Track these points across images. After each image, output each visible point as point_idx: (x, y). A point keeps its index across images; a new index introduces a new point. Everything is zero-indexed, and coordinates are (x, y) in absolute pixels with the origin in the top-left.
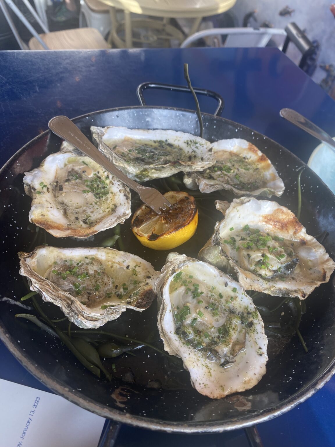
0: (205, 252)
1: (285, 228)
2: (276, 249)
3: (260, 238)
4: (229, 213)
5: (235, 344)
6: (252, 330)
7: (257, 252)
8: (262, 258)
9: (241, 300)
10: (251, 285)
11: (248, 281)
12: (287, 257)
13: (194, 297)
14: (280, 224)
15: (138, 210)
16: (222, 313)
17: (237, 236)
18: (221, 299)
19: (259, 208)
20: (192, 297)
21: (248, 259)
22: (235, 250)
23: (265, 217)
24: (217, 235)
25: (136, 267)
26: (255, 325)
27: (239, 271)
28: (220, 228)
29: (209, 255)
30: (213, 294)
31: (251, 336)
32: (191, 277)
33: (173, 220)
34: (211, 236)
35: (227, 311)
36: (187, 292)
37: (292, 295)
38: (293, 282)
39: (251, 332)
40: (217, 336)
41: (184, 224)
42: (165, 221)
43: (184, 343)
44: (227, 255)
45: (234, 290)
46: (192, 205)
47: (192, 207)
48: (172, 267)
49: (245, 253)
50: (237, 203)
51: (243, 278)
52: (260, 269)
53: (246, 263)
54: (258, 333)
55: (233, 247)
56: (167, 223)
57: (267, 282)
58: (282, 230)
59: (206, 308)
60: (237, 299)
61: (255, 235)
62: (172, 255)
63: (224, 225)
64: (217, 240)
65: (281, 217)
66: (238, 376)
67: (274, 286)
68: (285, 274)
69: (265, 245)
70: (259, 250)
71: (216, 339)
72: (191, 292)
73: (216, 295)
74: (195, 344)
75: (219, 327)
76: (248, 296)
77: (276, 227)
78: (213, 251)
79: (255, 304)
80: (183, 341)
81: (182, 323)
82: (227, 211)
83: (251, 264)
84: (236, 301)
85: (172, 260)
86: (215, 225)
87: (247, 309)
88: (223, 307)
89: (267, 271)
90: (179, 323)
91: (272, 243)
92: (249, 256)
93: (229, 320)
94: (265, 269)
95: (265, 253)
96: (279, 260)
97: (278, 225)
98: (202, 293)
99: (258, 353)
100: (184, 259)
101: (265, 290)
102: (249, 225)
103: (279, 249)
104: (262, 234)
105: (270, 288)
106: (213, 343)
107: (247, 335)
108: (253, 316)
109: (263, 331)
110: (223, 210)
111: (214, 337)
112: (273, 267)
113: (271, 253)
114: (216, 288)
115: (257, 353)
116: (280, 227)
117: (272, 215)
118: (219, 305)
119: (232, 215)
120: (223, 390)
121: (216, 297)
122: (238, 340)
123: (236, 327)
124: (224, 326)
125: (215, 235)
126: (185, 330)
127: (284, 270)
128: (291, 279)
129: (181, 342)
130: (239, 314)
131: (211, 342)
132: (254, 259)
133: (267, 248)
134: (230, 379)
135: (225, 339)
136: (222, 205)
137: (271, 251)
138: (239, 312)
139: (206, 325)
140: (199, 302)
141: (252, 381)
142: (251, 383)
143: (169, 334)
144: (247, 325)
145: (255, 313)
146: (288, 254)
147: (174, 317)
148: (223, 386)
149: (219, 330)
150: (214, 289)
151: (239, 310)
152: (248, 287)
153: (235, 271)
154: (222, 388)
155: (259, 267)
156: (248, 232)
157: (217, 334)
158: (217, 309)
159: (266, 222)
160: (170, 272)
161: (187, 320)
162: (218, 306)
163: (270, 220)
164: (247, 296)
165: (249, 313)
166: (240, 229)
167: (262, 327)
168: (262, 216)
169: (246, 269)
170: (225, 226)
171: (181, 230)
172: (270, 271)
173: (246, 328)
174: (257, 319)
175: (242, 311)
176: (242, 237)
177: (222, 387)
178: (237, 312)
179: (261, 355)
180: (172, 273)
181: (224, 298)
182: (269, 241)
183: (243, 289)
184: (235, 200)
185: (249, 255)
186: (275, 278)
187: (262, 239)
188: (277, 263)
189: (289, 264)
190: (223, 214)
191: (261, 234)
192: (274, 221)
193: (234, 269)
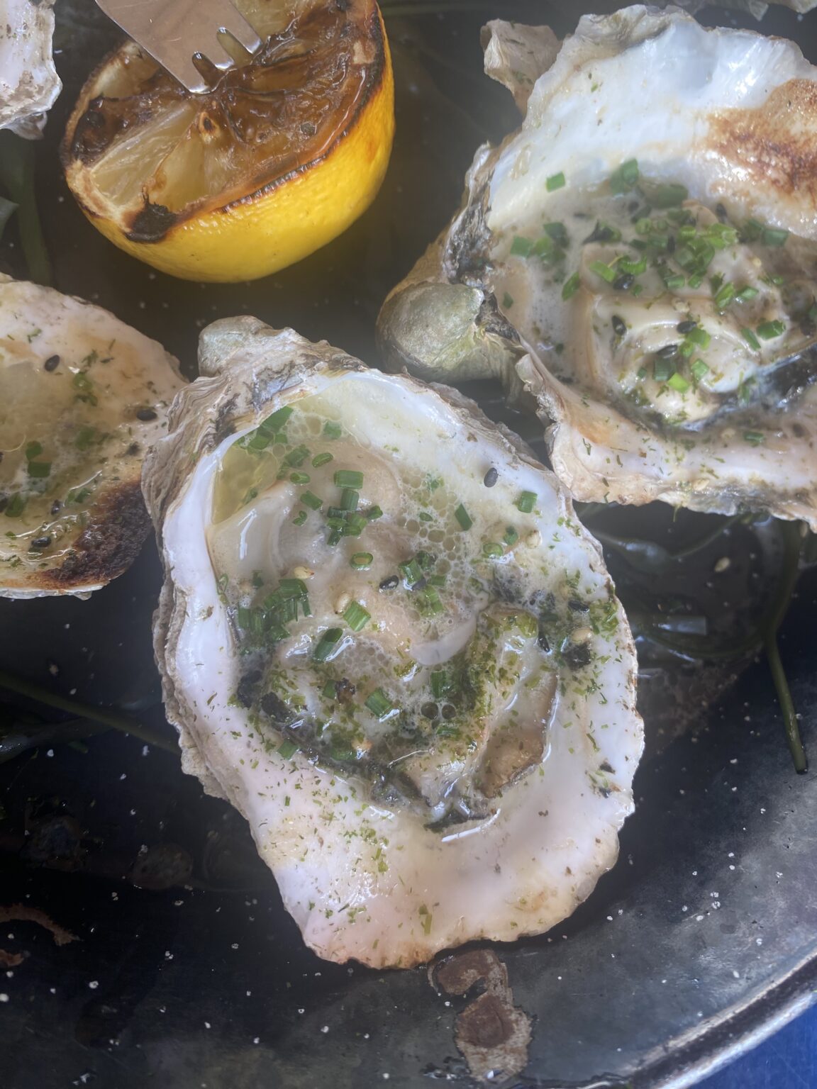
0: (404, 317)
1: (804, 184)
2: (748, 294)
3: (685, 233)
4: (549, 98)
5: (500, 741)
6: (580, 682)
7: (657, 310)
8: (678, 340)
9: (552, 547)
10: (605, 481)
11: (596, 458)
12: (793, 330)
13: (332, 539)
14: (785, 160)
15: (106, 63)
16: (459, 596)
17: (580, 215)
18: (463, 534)
19: (701, 75)
20: (322, 537)
21: (614, 339)
22: (560, 288)
23: (725, 125)
24: (476, 219)
25: (89, 364)
26: (599, 663)
27: (557, 413)
28: (491, 184)
29: (418, 332)
30: (430, 510)
31: (573, 708)
32: (332, 432)
33: (255, 133)
34: (446, 223)
35: (482, 590)
36: (298, 516)
37: (783, 512)
38: (797, 449)
39: (577, 691)
40: (425, 705)
41: (304, 154)
42: (218, 133)
43: (269, 746)
44: (511, 329)
45: (525, 501)
46: (357, 46)
47: (358, 59)
48: (221, 399)
49: (600, 308)
50: (598, 41)
51: (573, 449)
52: (662, 392)
53: (601, 359)
54: (605, 702)
55: (554, 272)
56: (224, 144)
57: (681, 451)
58: (789, 192)
59: (384, 584)
60: (534, 540)
61: (664, 213)
62: (220, 337)
63: (516, 165)
64: (473, 244)
65: (796, 129)
66: (498, 869)
67: (711, 472)
68: (767, 407)
69: (702, 274)
70: (669, 297)
71: (416, 720)
72: (321, 513)
73: (442, 514)
74: (323, 743)
75: (438, 667)
76: (585, 532)
77: (762, 174)
78: (437, 313)
79: (610, 570)
80: (270, 735)
81: (272, 652)
82: (540, 89)
83: (621, 366)
84: (528, 545)
85: (223, 363)
86: (469, 161)
87: (573, 586)
88: (469, 568)
89: (692, 397)
90: (258, 650)
91: (733, 262)
92: (619, 327)
93: (487, 631)
94: (683, 391)
95: (695, 314)
96: (756, 345)
97: (777, 166)
98: (373, 511)
99: (594, 781)
100: (288, 358)
101: (665, 490)
102: (640, 159)
103: (764, 290)
104: (694, 210)
105: (692, 481)
106: (406, 736)
107: (558, 698)
108: (594, 620)
109: (632, 699)
110: (521, 81)
111: (409, 710)
112: (718, 377)
113: (721, 312)
114: (447, 485)
115: (590, 783)
116: (783, 178)
117: (757, 114)
118: (452, 563)
119: (562, 107)
120: (427, 927)
121: (441, 522)
122: (515, 719)
123: (511, 663)
124: (460, 660)
125: (464, 222)
126: (279, 693)
127: (765, 388)
128: (789, 433)
129: (255, 742)
130: (532, 602)
131: (395, 733)
132: (641, 339)
133: (705, 289)
134: (462, 875)
135: (459, 722)
136: (515, 51)
137: (723, 303)
138: (535, 594)
139: (381, 657)
140: (355, 558)
141: (551, 901)
142: (547, 907)
143: (204, 709)
144: (564, 655)
145: (608, 609)
146: (795, 316)
147: (234, 625)
148: (430, 911)
149: (435, 680)
150: (435, 484)
151: (534, 584)
152: (587, 490)
153: (540, 413)
154: (424, 917)
155: (659, 382)
156: (632, 196)
157: (426, 698)
158: (439, 580)
159: (723, 150)
160: (210, 428)
161: (293, 638)
162: (444, 568)
163: (744, 138)
164: (577, 533)
165: (577, 604)
166: (597, 182)
167: (630, 680)
168: (711, 117)
169: (594, 392)
170: (521, 171)
171: (284, 188)
172: (705, 396)
173: (556, 664)
174: (613, 640)
175: (548, 590)
176: (598, 226)
177: (423, 911)
178: (527, 595)
179: (605, 792)
180: (219, 437)
181: (477, 529)
182: (722, 247)
183: (567, 500)
184: (587, 20)
185: (618, 324)
186: (721, 429)
187: (690, 238)
188: (743, 362)
189: (794, 364)
190: (519, 103)
191: (689, 213)
192: (761, 148)
193: (535, 404)
